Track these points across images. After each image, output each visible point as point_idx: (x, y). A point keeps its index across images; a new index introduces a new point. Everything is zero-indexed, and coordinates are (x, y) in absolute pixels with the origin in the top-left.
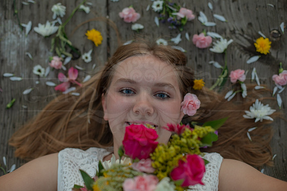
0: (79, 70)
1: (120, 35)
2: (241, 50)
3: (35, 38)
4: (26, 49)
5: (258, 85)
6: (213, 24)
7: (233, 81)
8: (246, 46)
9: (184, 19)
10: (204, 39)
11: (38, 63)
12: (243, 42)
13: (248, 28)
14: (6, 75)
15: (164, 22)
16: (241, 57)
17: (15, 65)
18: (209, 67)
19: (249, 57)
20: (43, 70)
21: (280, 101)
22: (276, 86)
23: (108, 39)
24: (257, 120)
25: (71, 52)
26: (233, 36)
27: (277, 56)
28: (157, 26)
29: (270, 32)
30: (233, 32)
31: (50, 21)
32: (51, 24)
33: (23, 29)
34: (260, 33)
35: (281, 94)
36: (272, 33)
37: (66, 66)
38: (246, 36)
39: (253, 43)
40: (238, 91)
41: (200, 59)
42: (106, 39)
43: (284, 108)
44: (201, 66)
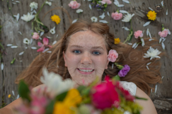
0: (49, 39)
1: (70, 17)
2: (140, 19)
3: (22, 23)
4: (18, 29)
5: (150, 38)
6: (122, 5)
7: (137, 38)
8: (142, 16)
9: (106, 4)
10: (118, 15)
11: (26, 37)
12: (140, 14)
13: (143, 6)
14: (9, 45)
15: (94, 7)
16: (140, 23)
17: (13, 39)
18: (122, 31)
19: (144, 23)
20: (29, 41)
21: (163, 46)
22: (160, 38)
23: (64, 20)
24: (151, 59)
25: (44, 29)
26: (134, 12)
27: (160, 20)
28: (90, 9)
29: (155, 7)
30: (134, 9)
31: (30, 12)
32: (31, 14)
33: (15, 18)
34: (150, 8)
35: (164, 42)
36: (156, 7)
37: (42, 37)
38: (142, 11)
39: (146, 14)
40: (139, 43)
41: (117, 26)
42: (62, 19)
43: (166, 50)
44: (117, 30)
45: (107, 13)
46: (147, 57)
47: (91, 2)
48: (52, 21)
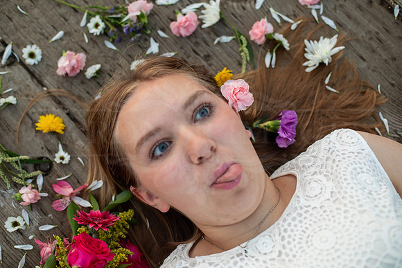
0: (66, 180)
5: (292, 24)
10: (187, 20)
15: (119, 40)
18: (218, 49)
21: (330, 22)
23: (68, 114)
24: (326, 63)
25: (36, 168)
28: (115, 52)
35: (325, 14)
40: (276, 48)
41: (200, 48)
42: (66, 115)
43: (341, 26)
44: (209, 56)
45: (159, 35)
46: (314, 67)
47: (105, 34)
48: (44, 132)
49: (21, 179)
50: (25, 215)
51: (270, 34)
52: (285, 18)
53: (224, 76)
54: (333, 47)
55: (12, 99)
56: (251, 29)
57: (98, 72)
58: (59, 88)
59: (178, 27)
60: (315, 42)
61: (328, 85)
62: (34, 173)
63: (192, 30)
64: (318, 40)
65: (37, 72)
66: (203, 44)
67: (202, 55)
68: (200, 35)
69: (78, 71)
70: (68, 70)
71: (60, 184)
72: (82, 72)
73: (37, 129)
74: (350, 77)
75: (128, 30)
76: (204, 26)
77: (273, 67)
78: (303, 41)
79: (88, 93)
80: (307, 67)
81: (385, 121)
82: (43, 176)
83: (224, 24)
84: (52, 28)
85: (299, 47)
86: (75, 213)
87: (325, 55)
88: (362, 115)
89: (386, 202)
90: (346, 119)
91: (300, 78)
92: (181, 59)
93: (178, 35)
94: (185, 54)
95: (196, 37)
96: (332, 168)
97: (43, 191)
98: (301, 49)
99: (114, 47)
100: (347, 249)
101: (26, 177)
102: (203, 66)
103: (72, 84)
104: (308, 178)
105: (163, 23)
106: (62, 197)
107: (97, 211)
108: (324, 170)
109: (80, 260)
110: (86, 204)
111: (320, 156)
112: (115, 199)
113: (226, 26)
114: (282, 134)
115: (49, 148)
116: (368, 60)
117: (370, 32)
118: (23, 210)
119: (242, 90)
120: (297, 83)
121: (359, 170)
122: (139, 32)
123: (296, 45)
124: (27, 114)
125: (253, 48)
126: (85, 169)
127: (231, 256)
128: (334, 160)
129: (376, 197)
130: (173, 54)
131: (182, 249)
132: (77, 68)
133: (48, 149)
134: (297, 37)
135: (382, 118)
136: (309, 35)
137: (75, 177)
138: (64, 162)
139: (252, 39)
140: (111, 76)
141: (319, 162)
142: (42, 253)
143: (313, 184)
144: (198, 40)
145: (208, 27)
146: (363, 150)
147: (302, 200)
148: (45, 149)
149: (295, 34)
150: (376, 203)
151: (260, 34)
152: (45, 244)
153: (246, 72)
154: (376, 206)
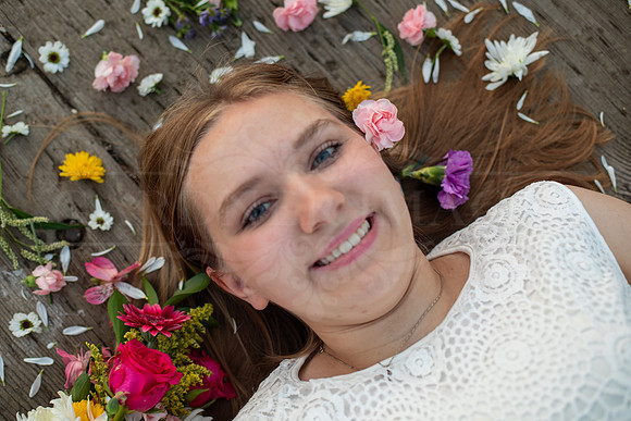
0: (106, 256)
5: (465, 14)
10: (300, 5)
15: (192, 34)
18: (348, 51)
21: (526, 13)
23: (110, 152)
24: (519, 76)
25: (59, 236)
28: (186, 53)
37: (72, 271)
40: (440, 51)
41: (320, 49)
42: (107, 153)
43: (544, 18)
44: (334, 62)
45: (254, 28)
46: (500, 83)
47: (170, 25)
48: (72, 179)
49: (36, 253)
50: (42, 310)
51: (431, 29)
52: (456, 5)
53: (358, 94)
54: (529, 51)
55: (21, 128)
56: (401, 20)
57: (159, 86)
58: (96, 110)
59: (286, 17)
60: (502, 42)
61: (522, 111)
62: (57, 245)
63: (308, 20)
64: (507, 41)
65: (62, 85)
66: (326, 44)
67: (323, 61)
68: (319, 30)
69: (127, 84)
70: (111, 82)
71: (96, 262)
72: (134, 86)
73: (61, 174)
74: (556, 99)
75: (207, 20)
76: (326, 15)
77: (435, 81)
78: (484, 41)
79: (142, 118)
80: (489, 82)
81: (610, 170)
82: (70, 248)
83: (359, 13)
84: (85, 14)
85: (476, 50)
86: (121, 308)
87: (517, 63)
88: (574, 160)
89: (610, 298)
90: (549, 165)
91: (477, 101)
92: (290, 67)
93: (286, 29)
94: (295, 58)
95: (314, 32)
96: (527, 242)
97: (69, 273)
98: (479, 54)
99: (184, 48)
100: (549, 371)
101: (43, 250)
102: (326, 79)
103: (117, 104)
104: (488, 258)
105: (262, 9)
106: (99, 282)
107: (154, 305)
108: (513, 245)
109: (127, 383)
110: (138, 294)
111: (508, 223)
112: (184, 287)
113: (362, 16)
114: (448, 189)
115: (80, 206)
116: (584, 73)
117: (588, 29)
118: (39, 303)
119: (386, 116)
120: (472, 108)
121: (568, 247)
122: (224, 22)
123: (472, 48)
124: (46, 151)
125: (404, 50)
126: (136, 238)
127: (366, 380)
128: (530, 230)
129: (595, 290)
130: (277, 59)
131: (288, 367)
132: (126, 79)
133: (78, 207)
134: (474, 34)
135: (605, 165)
136: (493, 32)
137: (121, 252)
138: (103, 228)
139: (402, 36)
140: (179, 94)
141: (506, 234)
142: (68, 370)
143: (497, 268)
144: (317, 37)
145: (334, 17)
146: (575, 215)
147: (478, 292)
148: (73, 206)
149: (470, 30)
150: (595, 299)
151: (415, 30)
152: (73, 357)
153: (392, 89)
154: (595, 304)
